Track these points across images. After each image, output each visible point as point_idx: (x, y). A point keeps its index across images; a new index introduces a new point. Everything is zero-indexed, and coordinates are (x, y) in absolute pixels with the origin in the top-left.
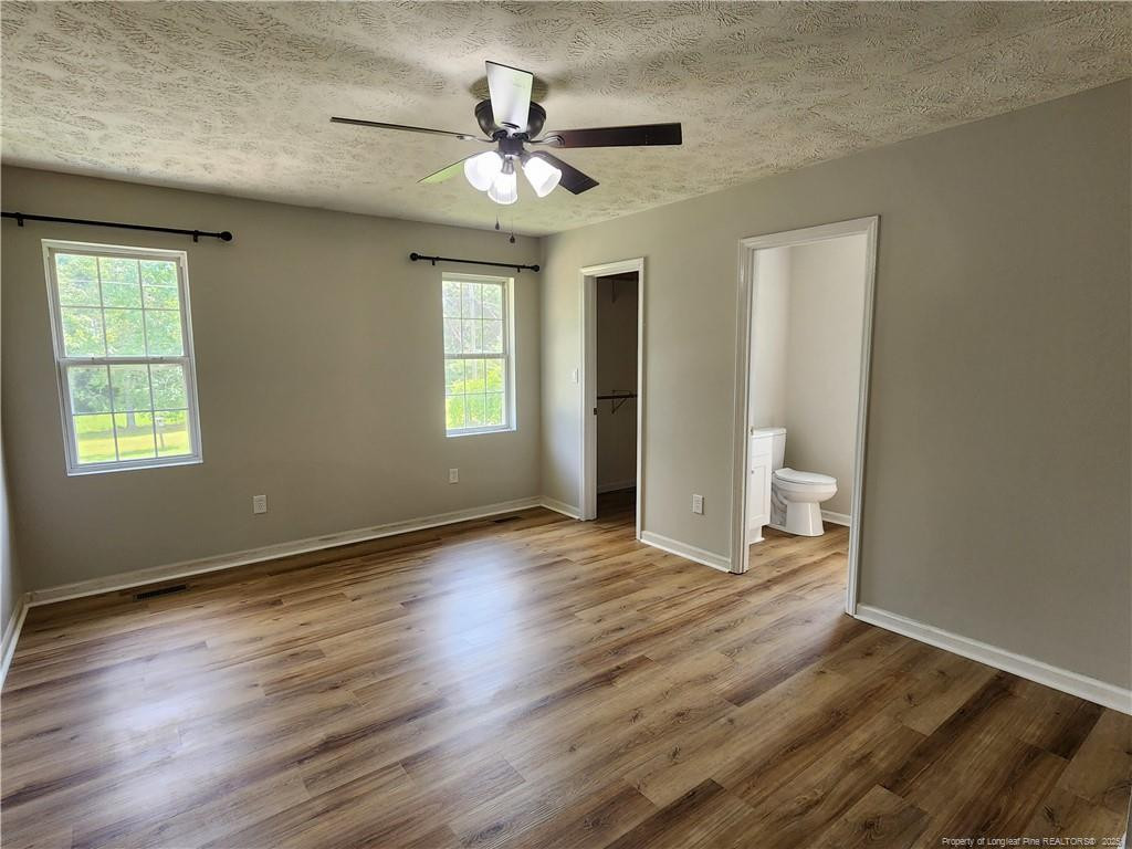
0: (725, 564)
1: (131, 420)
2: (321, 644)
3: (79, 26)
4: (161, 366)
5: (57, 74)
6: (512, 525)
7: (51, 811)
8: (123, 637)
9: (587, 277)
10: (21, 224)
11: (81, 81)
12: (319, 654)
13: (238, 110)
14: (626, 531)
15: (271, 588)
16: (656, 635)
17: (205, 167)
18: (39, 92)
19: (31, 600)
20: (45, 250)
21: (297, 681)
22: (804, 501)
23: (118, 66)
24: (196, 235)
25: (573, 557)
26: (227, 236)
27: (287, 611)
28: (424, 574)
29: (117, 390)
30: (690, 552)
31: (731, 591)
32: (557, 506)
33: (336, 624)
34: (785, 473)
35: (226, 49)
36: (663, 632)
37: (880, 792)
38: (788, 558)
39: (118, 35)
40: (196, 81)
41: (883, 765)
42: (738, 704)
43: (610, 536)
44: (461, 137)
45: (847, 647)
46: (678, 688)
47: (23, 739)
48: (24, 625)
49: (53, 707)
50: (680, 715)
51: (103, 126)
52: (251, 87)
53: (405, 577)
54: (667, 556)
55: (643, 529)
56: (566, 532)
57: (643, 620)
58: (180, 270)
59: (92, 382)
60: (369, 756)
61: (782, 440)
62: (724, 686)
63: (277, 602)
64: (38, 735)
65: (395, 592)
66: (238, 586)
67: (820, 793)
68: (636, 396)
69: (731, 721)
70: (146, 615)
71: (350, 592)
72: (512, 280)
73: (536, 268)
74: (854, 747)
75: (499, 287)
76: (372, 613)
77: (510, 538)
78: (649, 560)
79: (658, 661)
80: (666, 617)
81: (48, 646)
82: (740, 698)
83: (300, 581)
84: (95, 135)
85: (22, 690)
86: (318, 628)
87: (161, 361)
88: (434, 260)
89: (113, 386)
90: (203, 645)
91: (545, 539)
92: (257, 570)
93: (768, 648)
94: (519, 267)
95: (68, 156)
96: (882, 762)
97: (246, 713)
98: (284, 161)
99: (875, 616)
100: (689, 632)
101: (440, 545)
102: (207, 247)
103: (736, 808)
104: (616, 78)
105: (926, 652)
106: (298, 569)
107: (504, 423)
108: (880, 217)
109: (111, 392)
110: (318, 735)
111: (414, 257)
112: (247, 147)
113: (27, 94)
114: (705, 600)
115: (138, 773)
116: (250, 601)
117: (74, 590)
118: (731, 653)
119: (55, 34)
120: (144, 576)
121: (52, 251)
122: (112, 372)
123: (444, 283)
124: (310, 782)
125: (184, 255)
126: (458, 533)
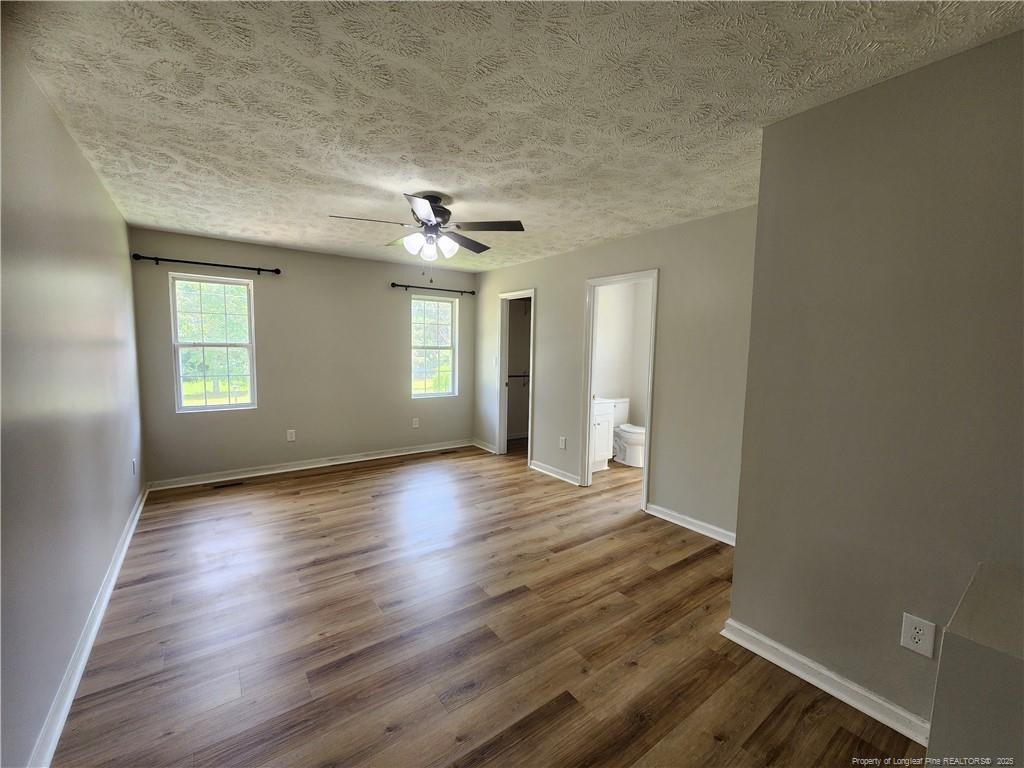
0: (577, 481)
1: (216, 386)
2: (320, 515)
3: (197, 169)
4: (235, 349)
5: (184, 188)
6: (451, 455)
7: (161, 586)
8: (204, 508)
9: (503, 300)
10: (157, 264)
11: (197, 191)
12: (318, 520)
13: (283, 206)
14: (523, 461)
15: (295, 485)
16: (521, 517)
17: (265, 232)
18: (174, 196)
19: (151, 487)
20: (170, 279)
21: (302, 533)
22: (638, 445)
23: (217, 185)
24: (259, 270)
25: (484, 475)
26: (277, 272)
27: (302, 497)
28: (389, 481)
29: (208, 367)
30: (557, 473)
31: (574, 496)
32: (485, 446)
33: (331, 506)
34: (626, 427)
35: (274, 179)
36: (525, 516)
37: (618, 594)
38: (620, 479)
39: (217, 173)
40: (259, 192)
41: (625, 583)
42: (555, 552)
43: (512, 463)
44: (402, 225)
45: (634, 526)
46: (524, 543)
47: (145, 554)
48: (147, 500)
49: (161, 540)
50: (520, 556)
51: (208, 212)
52: (288, 195)
53: (377, 482)
54: (543, 475)
55: (531, 459)
56: (485, 460)
57: (516, 509)
58: (249, 291)
59: (190, 360)
60: (338, 568)
61: (627, 406)
62: (551, 543)
63: (297, 493)
64: (154, 553)
65: (369, 490)
66: (275, 484)
67: (584, 593)
68: (528, 376)
69: (548, 560)
70: (218, 497)
71: (341, 489)
72: (457, 300)
73: (473, 293)
74: (613, 574)
75: (450, 304)
76: (353, 500)
77: (448, 463)
78: (532, 477)
79: (517, 530)
80: (529, 508)
81: (160, 511)
82: (556, 550)
83: (313, 482)
84: (204, 216)
85: (145, 532)
86: (318, 507)
87: (235, 346)
88: (407, 287)
89: (206, 363)
90: (250, 513)
91: (470, 463)
92: (287, 476)
93: (586, 525)
94: (462, 292)
95: (188, 226)
96: (624, 582)
97: (270, 547)
98: (310, 230)
99: (657, 511)
100: (540, 517)
101: (403, 465)
102: (266, 278)
103: (534, 598)
104: (489, 195)
105: (679, 530)
106: (313, 475)
107: (450, 391)
108: (659, 270)
109: (204, 367)
110: (311, 558)
111: (393, 285)
112: (288, 223)
113: (168, 198)
114: (557, 500)
115: (209, 572)
116: (281, 492)
117: (176, 483)
118: (561, 527)
119: (186, 172)
120: (218, 477)
121: (174, 279)
122: (206, 353)
123: (413, 301)
124: (302, 579)
125: (251, 282)
126: (417, 459)
